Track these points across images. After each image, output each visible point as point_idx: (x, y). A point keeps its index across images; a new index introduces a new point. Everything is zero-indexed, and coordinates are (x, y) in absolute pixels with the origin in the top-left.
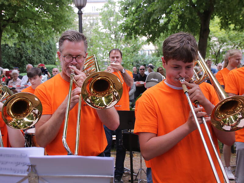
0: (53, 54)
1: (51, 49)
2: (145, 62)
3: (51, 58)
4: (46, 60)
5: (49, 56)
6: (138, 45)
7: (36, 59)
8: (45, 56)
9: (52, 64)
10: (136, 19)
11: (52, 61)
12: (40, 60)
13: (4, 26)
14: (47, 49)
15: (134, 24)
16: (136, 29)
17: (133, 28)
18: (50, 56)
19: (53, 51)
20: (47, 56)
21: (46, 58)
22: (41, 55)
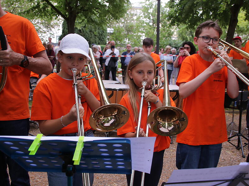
0: (105, 36)
1: (104, 33)
2: (177, 45)
3: (103, 40)
4: (99, 41)
5: (101, 38)
6: (171, 32)
7: (92, 40)
8: (99, 38)
9: (104, 44)
10: (180, 10)
11: (104, 42)
12: (95, 41)
13: (78, 13)
14: (101, 33)
15: (177, 15)
16: (179, 18)
17: (176, 17)
18: (103, 38)
19: (105, 34)
20: (100, 38)
21: (100, 40)
22: (96, 37)
